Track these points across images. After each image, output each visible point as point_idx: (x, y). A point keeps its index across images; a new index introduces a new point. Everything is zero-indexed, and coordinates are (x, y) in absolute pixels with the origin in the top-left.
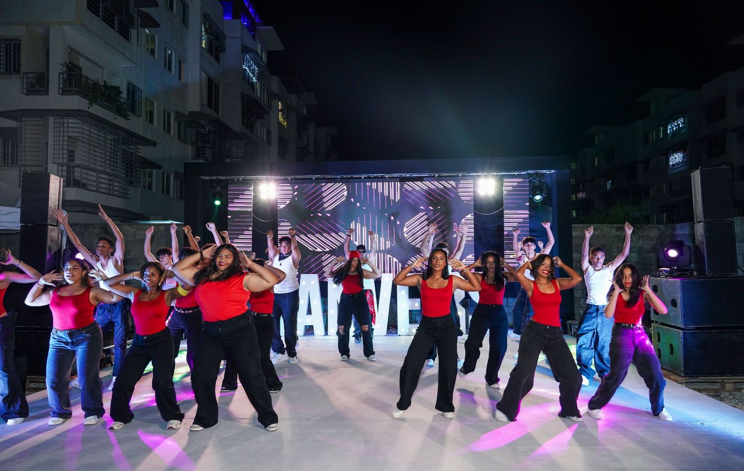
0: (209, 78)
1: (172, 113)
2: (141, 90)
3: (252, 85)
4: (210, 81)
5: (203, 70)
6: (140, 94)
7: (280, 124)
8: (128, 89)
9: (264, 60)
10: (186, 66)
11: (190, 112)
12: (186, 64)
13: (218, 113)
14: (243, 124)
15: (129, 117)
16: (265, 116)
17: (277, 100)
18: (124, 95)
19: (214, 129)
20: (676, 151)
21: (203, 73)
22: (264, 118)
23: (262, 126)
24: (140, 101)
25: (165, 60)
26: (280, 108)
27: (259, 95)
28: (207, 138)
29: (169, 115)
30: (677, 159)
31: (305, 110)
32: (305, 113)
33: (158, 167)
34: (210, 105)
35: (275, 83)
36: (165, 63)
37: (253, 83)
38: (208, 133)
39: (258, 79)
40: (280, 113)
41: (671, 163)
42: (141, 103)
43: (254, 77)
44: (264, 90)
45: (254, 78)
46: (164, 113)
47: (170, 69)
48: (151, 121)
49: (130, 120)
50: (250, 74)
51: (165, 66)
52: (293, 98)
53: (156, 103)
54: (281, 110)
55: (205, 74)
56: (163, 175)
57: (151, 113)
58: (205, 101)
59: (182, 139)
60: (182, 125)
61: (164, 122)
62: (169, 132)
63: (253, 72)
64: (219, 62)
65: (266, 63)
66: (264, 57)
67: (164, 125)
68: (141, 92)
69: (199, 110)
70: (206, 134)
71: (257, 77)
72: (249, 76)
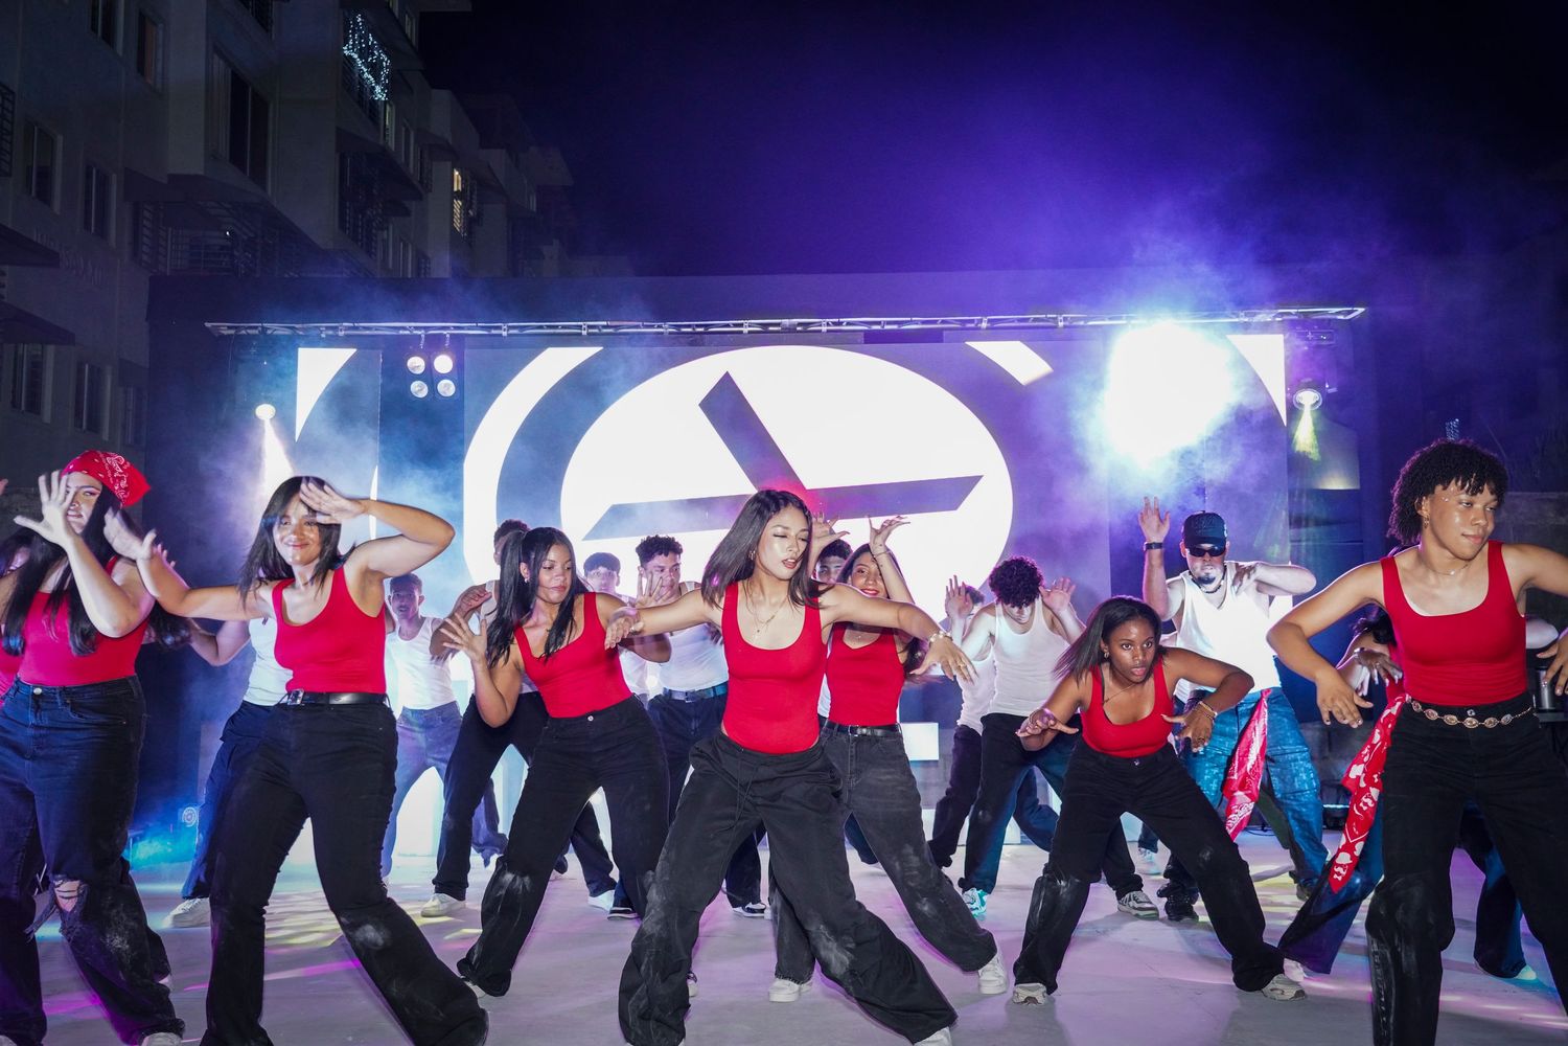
0: (234, 74)
1: (114, 178)
2: (13, 93)
3: (372, 109)
4: (239, 85)
5: (216, 48)
6: (7, 104)
9: (408, 31)
10: (161, 33)
11: (173, 178)
12: (161, 25)
13: (263, 186)
14: (342, 225)
16: (412, 205)
17: (449, 164)
19: (252, 235)
21: (216, 57)
22: (407, 213)
23: (401, 240)
24: (6, 126)
26: (457, 187)
29: (103, 183)
31: (533, 199)
32: (533, 206)
33: (63, 337)
34: (237, 158)
35: (441, 112)
36: (94, 19)
37: (373, 103)
38: (229, 243)
39: (391, 89)
40: (458, 204)
42: (10, 134)
43: (377, 83)
44: (407, 131)
45: (378, 89)
46: (88, 175)
47: (108, 37)
48: (44, 195)
50: (366, 75)
51: (94, 28)
52: (497, 159)
53: (60, 139)
54: (459, 195)
55: (221, 62)
56: (80, 371)
57: (45, 175)
58: (224, 148)
59: (145, 258)
60: (147, 214)
61: (87, 202)
62: (102, 232)
63: (375, 69)
64: (267, 31)
65: (414, 42)
66: (411, 28)
67: (87, 213)
68: (11, 98)
69: (201, 173)
70: (222, 247)
71: (386, 86)
72: (362, 81)
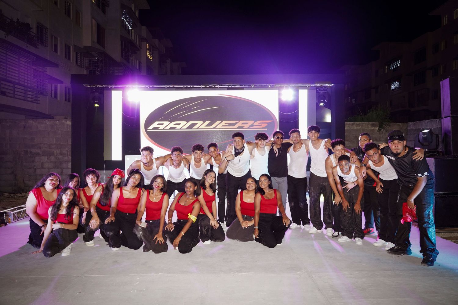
0: (97, 23)
1: (71, 47)
2: (47, 28)
3: (128, 31)
4: (98, 26)
5: (93, 17)
6: (47, 31)
7: (147, 58)
8: (37, 27)
9: (136, 15)
11: (84, 46)
12: (81, 13)
13: (104, 48)
14: (122, 56)
15: (38, 46)
16: (138, 52)
17: (146, 42)
18: (34, 30)
19: (102, 59)
20: (395, 81)
21: (93, 20)
22: (136, 53)
23: (135, 59)
24: (47, 36)
25: (66, 9)
26: (148, 47)
27: (133, 38)
28: (97, 64)
29: (69, 48)
30: (396, 86)
31: (164, 50)
32: (165, 52)
33: (61, 82)
34: (98, 42)
35: (144, 31)
36: (66, 11)
37: (129, 29)
39: (132, 27)
40: (148, 51)
41: (392, 88)
42: (48, 38)
44: (137, 35)
45: (130, 26)
46: (66, 46)
47: (69, 15)
48: (56, 51)
49: (39, 48)
50: (127, 23)
51: (66, 14)
52: (156, 42)
53: (59, 39)
54: (148, 49)
55: (95, 21)
56: (66, 89)
57: (56, 46)
58: (95, 40)
59: (79, 64)
60: (79, 55)
61: (66, 52)
62: (69, 59)
63: (129, 22)
64: (105, 14)
65: (138, 17)
66: (137, 13)
67: (66, 54)
68: (47, 29)
69: (91, 45)
70: (96, 62)
71: (131, 26)
72: (126, 25)
